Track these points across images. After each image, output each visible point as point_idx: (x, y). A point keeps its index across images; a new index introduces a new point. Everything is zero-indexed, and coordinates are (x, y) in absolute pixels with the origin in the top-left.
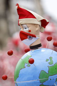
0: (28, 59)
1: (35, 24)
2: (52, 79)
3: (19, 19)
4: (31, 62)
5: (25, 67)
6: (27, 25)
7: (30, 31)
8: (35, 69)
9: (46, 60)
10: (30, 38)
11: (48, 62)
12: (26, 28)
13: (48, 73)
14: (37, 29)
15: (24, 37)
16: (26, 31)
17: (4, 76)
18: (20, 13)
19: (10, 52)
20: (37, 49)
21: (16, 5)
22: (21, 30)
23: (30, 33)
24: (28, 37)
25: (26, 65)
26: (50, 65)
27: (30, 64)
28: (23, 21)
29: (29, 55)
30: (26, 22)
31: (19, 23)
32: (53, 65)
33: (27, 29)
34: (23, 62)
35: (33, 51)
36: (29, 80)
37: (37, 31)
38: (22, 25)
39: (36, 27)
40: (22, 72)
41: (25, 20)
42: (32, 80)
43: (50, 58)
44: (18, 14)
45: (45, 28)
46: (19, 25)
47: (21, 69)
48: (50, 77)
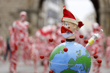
0: (64, 47)
1: (74, 24)
2: (77, 66)
3: (63, 17)
4: (66, 50)
5: (60, 53)
6: (68, 23)
7: (69, 28)
8: (67, 56)
9: (76, 51)
10: (68, 33)
11: (78, 53)
12: (66, 25)
13: (75, 61)
14: (75, 27)
15: (64, 31)
16: (66, 27)
17: (42, 56)
18: (65, 13)
19: (51, 39)
20: (71, 42)
21: (64, 7)
22: (63, 25)
23: (69, 29)
24: (67, 32)
25: (61, 51)
26: (79, 56)
27: (64, 51)
28: (66, 19)
29: (64, 45)
30: (68, 20)
31: (63, 20)
32: (80, 56)
33: (68, 26)
34: (59, 49)
35: (68, 43)
36: (61, 63)
37: (74, 29)
38: (64, 22)
39: (75, 26)
40: (56, 56)
41: (68, 19)
42: (63, 64)
43: (79, 50)
44: (64, 14)
45: (80, 28)
46: (62, 21)
47: (56, 54)
48: (76, 64)
